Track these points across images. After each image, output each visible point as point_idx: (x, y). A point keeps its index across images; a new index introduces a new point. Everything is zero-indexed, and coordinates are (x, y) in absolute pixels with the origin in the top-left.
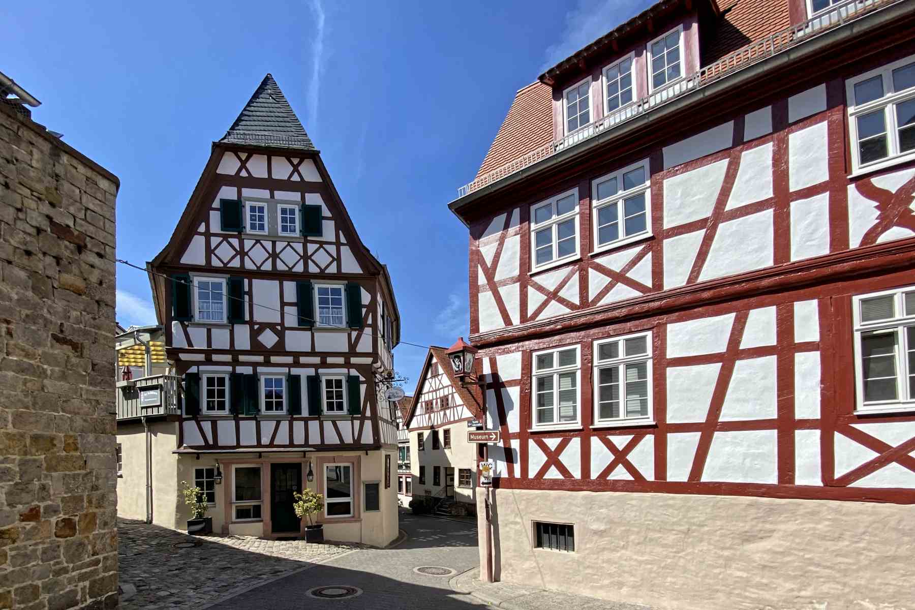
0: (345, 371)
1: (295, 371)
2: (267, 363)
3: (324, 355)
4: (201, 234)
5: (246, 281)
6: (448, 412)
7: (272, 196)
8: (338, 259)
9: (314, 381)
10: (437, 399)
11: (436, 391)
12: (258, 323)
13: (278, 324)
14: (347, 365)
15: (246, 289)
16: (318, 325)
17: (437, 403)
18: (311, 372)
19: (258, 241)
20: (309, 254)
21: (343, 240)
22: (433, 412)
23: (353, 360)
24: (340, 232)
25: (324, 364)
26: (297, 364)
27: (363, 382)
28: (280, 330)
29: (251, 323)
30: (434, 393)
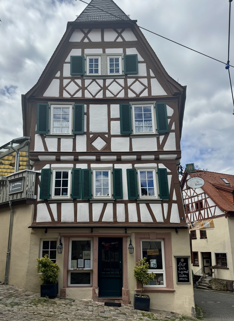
0: (155, 165)
1: (117, 166)
2: (98, 161)
3: (139, 154)
4: (57, 78)
5: (85, 106)
6: (202, 212)
7: (104, 52)
8: (149, 87)
9: (132, 174)
10: (192, 203)
11: (191, 197)
12: (92, 134)
13: (106, 133)
14: (157, 160)
15: (86, 111)
16: (135, 133)
17: (192, 206)
18: (129, 166)
19: (94, 80)
20: (129, 85)
21: (152, 74)
22: (190, 213)
23: (161, 157)
24: (150, 70)
25: (139, 161)
26: (119, 161)
27: (169, 174)
28: (107, 137)
29: (88, 133)
30: (190, 200)
